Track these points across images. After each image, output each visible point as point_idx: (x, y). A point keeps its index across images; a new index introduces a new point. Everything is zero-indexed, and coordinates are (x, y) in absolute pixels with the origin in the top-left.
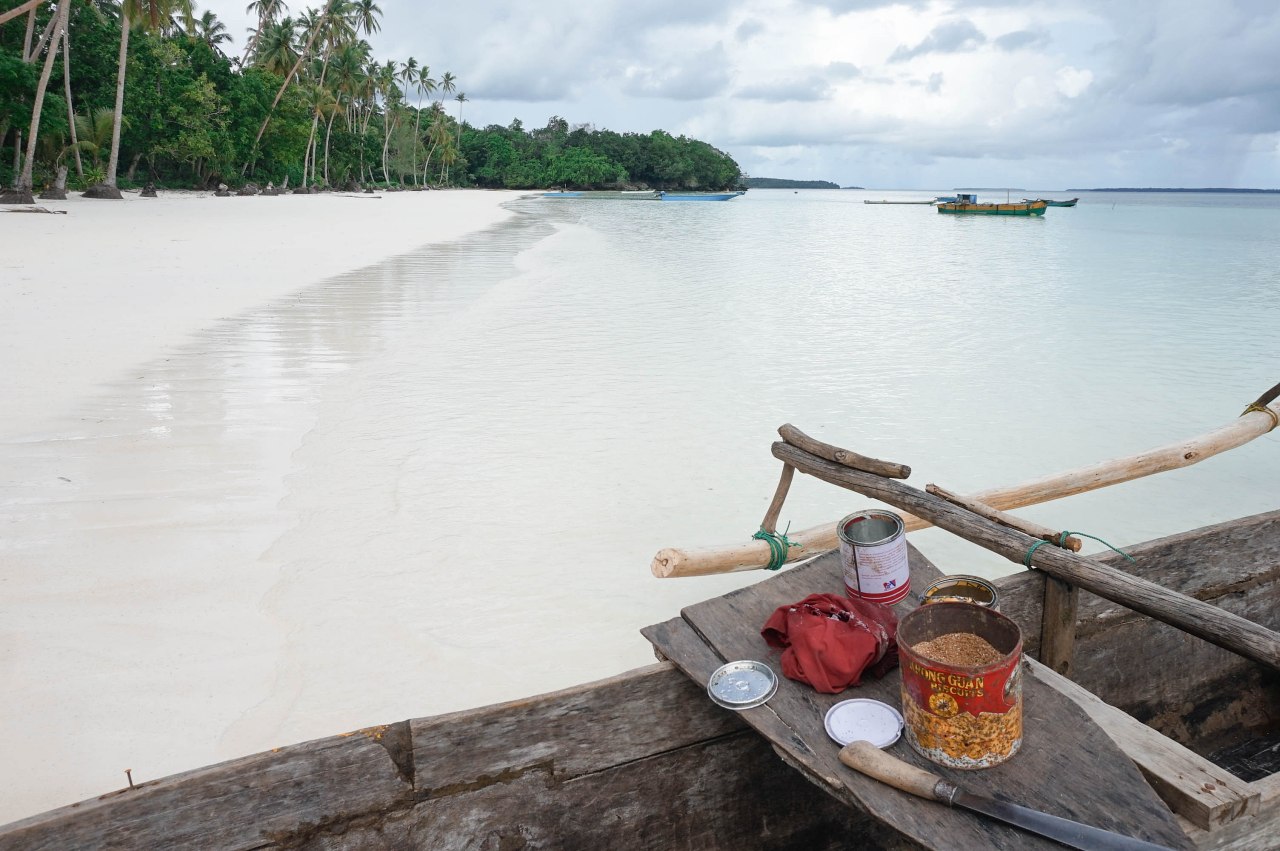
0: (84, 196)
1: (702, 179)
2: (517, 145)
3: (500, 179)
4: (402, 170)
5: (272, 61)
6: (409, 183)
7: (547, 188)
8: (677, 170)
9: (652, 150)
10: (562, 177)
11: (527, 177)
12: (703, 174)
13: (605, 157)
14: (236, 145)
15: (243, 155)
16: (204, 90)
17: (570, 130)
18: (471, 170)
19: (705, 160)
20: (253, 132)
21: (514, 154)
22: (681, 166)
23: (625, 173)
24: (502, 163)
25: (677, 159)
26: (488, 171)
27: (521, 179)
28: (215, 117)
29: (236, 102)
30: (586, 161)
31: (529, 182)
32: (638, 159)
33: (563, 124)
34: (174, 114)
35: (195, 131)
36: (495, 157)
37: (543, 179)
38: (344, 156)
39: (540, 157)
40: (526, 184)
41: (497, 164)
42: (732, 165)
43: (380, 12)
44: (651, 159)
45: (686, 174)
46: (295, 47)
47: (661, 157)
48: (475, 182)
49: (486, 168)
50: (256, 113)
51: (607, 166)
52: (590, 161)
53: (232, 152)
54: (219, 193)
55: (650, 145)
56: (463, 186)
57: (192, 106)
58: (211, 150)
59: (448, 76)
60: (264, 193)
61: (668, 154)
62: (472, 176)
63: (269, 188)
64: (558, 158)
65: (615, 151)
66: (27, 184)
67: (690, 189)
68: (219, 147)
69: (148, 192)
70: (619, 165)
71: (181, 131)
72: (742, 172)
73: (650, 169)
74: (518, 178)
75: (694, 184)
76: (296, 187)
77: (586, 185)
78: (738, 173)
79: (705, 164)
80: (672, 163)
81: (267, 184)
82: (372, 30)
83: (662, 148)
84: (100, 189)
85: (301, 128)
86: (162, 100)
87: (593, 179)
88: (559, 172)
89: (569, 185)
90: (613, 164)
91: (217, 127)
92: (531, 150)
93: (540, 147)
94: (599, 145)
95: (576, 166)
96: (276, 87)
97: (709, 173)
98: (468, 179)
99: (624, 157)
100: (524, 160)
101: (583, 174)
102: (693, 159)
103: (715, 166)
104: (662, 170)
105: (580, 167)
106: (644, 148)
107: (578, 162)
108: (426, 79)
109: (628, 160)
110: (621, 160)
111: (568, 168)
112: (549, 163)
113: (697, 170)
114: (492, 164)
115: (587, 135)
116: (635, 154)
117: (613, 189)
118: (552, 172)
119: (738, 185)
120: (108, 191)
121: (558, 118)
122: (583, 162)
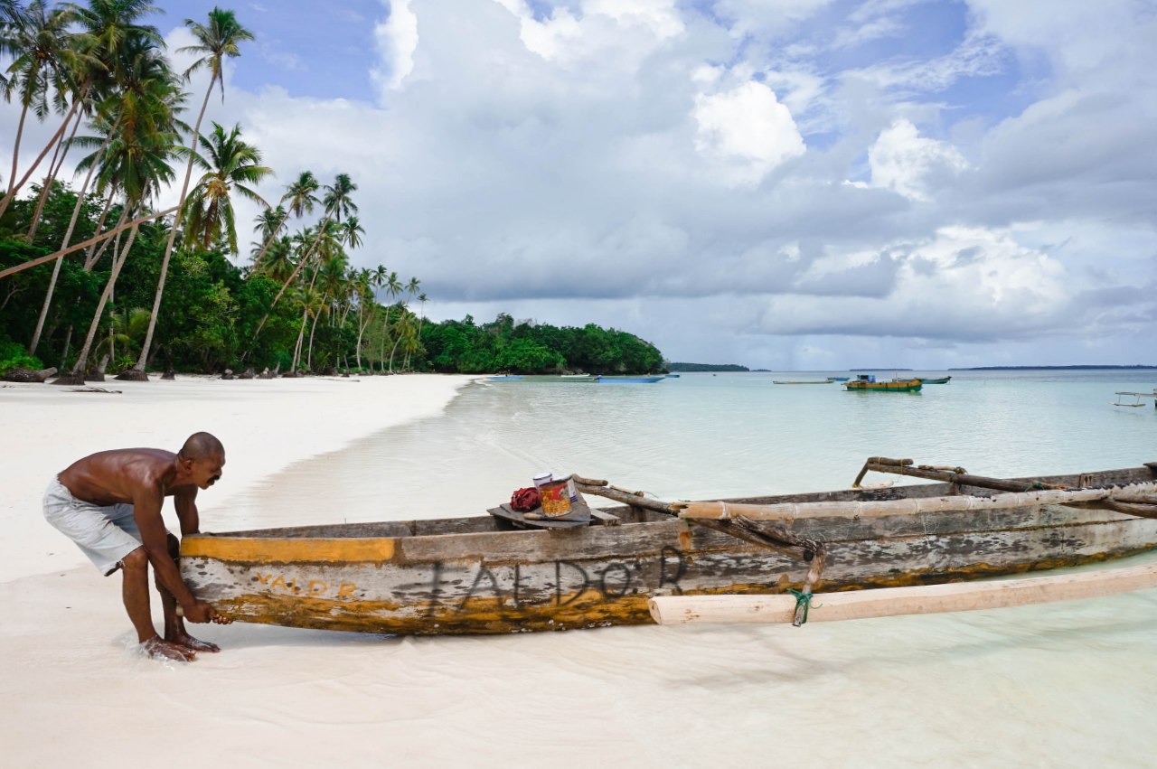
0: (116, 378)
1: (629, 364)
2: (470, 337)
3: (455, 366)
4: (371, 358)
5: (272, 269)
6: (376, 368)
7: (495, 372)
8: (609, 357)
9: (586, 340)
10: (509, 364)
11: (477, 364)
12: (631, 360)
13: (546, 347)
14: (240, 337)
15: (244, 346)
16: (220, 294)
17: (515, 324)
18: (429, 357)
19: (632, 349)
20: (255, 326)
21: (467, 345)
22: (611, 354)
23: (563, 360)
24: (457, 352)
25: (608, 348)
26: (445, 358)
27: (472, 365)
28: (227, 315)
29: (243, 302)
30: (529, 350)
31: (480, 368)
32: (574, 348)
33: (509, 320)
34: (192, 312)
35: (209, 326)
36: (451, 347)
37: (492, 365)
38: (325, 346)
39: (489, 347)
40: (477, 370)
41: (452, 353)
42: (655, 353)
43: (363, 231)
44: (585, 348)
45: (616, 361)
46: (292, 258)
47: (594, 346)
48: (432, 368)
49: (442, 356)
50: (259, 312)
51: (548, 354)
52: (533, 350)
53: (237, 342)
54: (225, 377)
55: (584, 337)
56: (422, 371)
57: (209, 306)
58: (221, 341)
59: (414, 280)
60: (262, 377)
61: (600, 343)
62: (430, 363)
63: (265, 373)
64: (505, 347)
65: (554, 341)
66: (81, 369)
67: (620, 373)
68: (227, 339)
69: (168, 375)
70: (558, 353)
71: (199, 327)
72: (664, 358)
73: (584, 356)
74: (470, 365)
75: (622, 368)
76: (286, 371)
77: (529, 370)
78: (661, 359)
79: (631, 352)
80: (604, 352)
81: (263, 370)
82: (356, 245)
83: (595, 339)
84: (131, 373)
85: (293, 324)
86: (185, 300)
87: (535, 365)
88: (506, 360)
89: (515, 370)
90: (552, 352)
91: (227, 321)
92: (482, 341)
93: (490, 339)
94: (541, 336)
95: (521, 354)
96: (275, 291)
97: (636, 359)
98: (427, 365)
99: (562, 346)
100: (475, 349)
101: (527, 361)
102: (621, 348)
103: (641, 353)
104: (595, 357)
105: (524, 355)
106: (579, 339)
107: (522, 351)
108: (394, 283)
109: (565, 349)
110: (559, 349)
111: (513, 356)
112: (497, 352)
113: (625, 357)
114: (448, 352)
115: (529, 328)
116: (571, 344)
117: (553, 373)
118: (500, 359)
119: (660, 370)
120: (138, 375)
121: (505, 315)
122: (527, 351)
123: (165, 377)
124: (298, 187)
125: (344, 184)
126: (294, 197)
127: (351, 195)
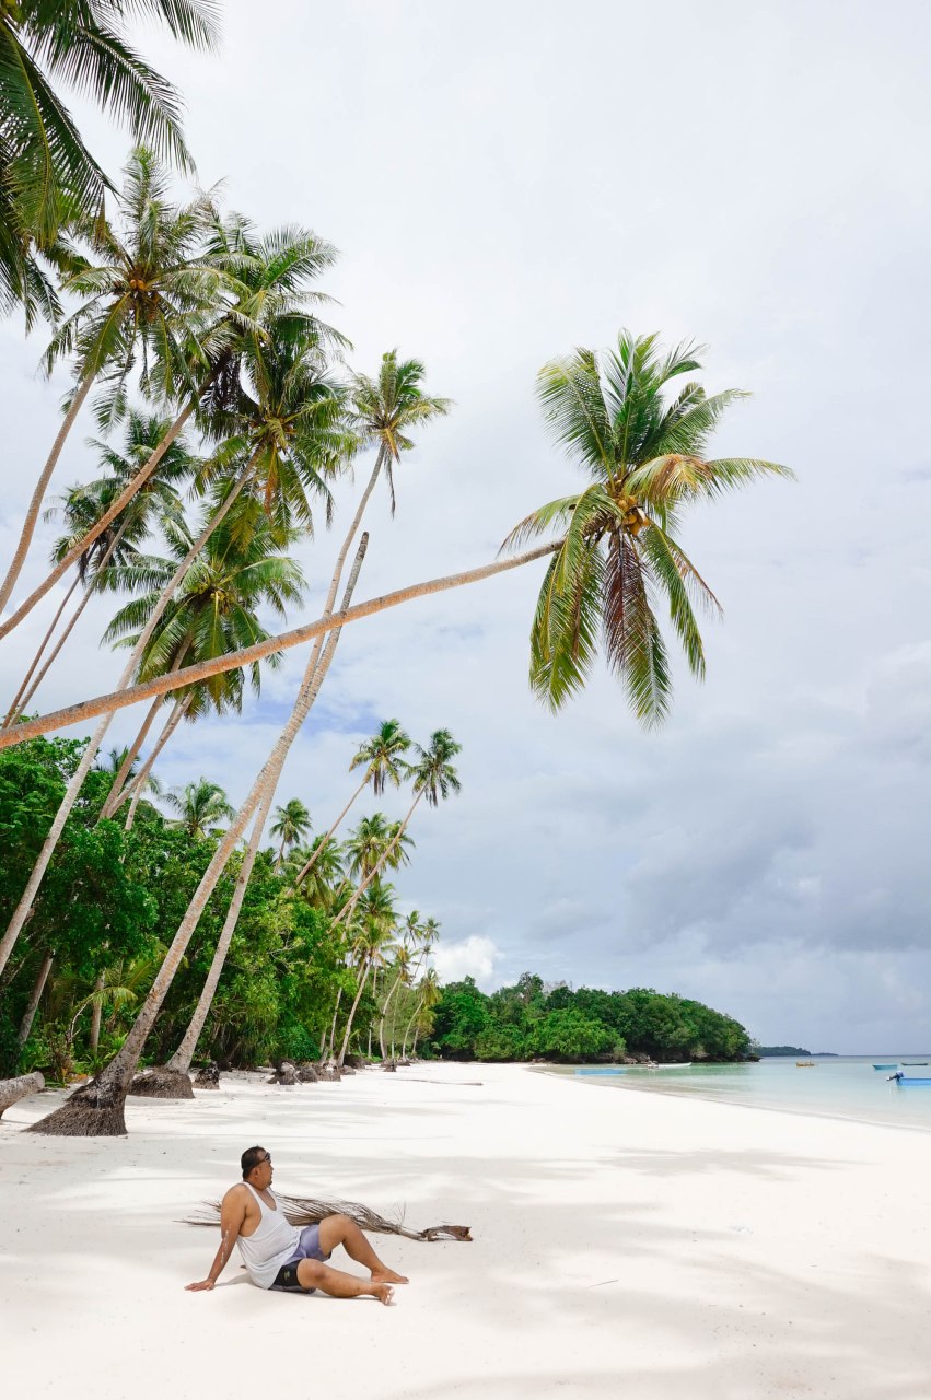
1: (709, 1047)
2: (490, 1006)
7: (528, 1060)
8: (682, 1037)
9: (650, 1012)
10: (548, 1047)
11: (503, 1047)
12: (711, 1041)
13: (599, 1021)
17: (547, 990)
18: (435, 1036)
19: (710, 1024)
21: (487, 1019)
22: (686, 1031)
23: (621, 1040)
24: (474, 1028)
25: (681, 1022)
26: (456, 1039)
27: (496, 1049)
30: (577, 1027)
31: (506, 1053)
32: (635, 1023)
33: (537, 982)
36: (465, 1021)
37: (523, 1049)
39: (517, 1022)
40: (503, 1056)
41: (466, 1031)
42: (738, 1029)
44: (650, 1023)
45: (692, 1042)
47: (662, 1020)
48: (437, 1052)
49: (452, 1035)
51: (603, 1032)
52: (583, 1027)
55: (646, 1006)
56: (426, 1058)
61: (670, 1016)
62: (436, 1045)
64: (540, 1023)
65: (607, 1013)
67: (695, 1060)
70: (614, 1031)
72: (751, 1037)
73: (650, 1035)
74: (493, 1048)
75: (701, 1053)
77: (576, 1057)
78: (747, 1040)
79: (710, 1028)
80: (675, 1029)
83: (662, 1009)
87: (586, 1049)
88: (543, 1042)
89: (555, 1057)
90: (607, 1029)
92: (508, 1012)
93: (518, 1009)
94: (588, 1006)
95: (565, 1032)
97: (718, 1039)
98: (431, 1048)
99: (618, 1021)
100: (498, 1025)
101: (574, 1043)
102: (695, 1023)
103: (723, 1030)
104: (665, 1037)
105: (570, 1034)
106: (640, 1010)
107: (567, 1027)
109: (623, 1024)
110: (615, 1025)
111: (555, 1034)
112: (529, 1029)
113: (702, 1036)
114: (460, 1030)
115: (571, 994)
116: (630, 1017)
117: (609, 1061)
118: (533, 1039)
119: (745, 1055)
121: (531, 975)
122: (574, 1027)
126: (371, 762)
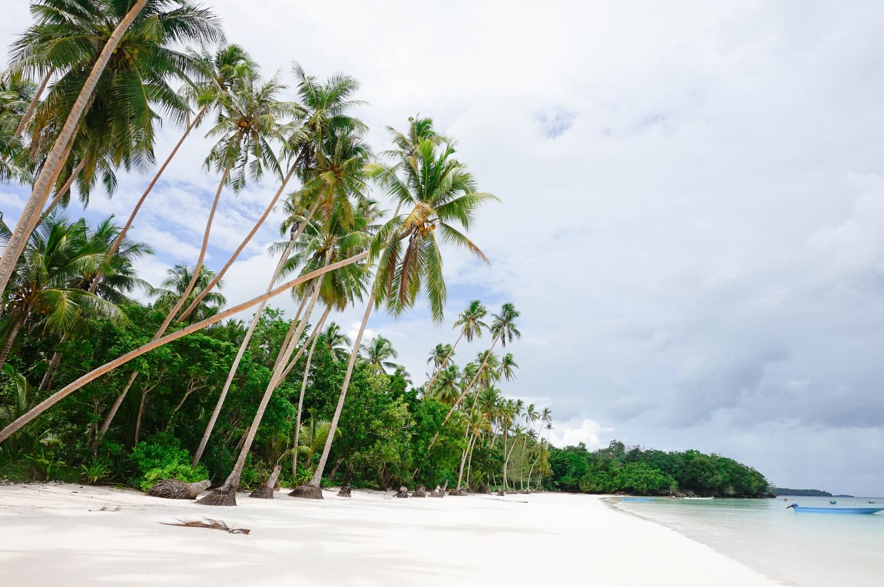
0: (291, 495)
1: (737, 488)
2: (589, 460)
3: (578, 486)
4: (514, 478)
5: (440, 395)
6: (516, 487)
7: (614, 493)
8: (717, 481)
9: (695, 465)
10: (626, 485)
11: (598, 485)
12: (738, 484)
13: (659, 470)
14: (414, 454)
15: (417, 463)
16: (399, 410)
17: (626, 451)
18: (556, 478)
19: (738, 473)
20: (428, 443)
21: (587, 468)
22: (720, 477)
23: (675, 482)
24: (580, 473)
25: (716, 472)
26: (569, 479)
27: (593, 486)
28: (405, 430)
29: (419, 419)
30: (644, 473)
31: (600, 488)
32: (684, 471)
33: (621, 446)
34: (373, 427)
35: (387, 441)
36: (574, 469)
37: (610, 486)
38: (480, 466)
39: (607, 470)
40: (598, 490)
41: (575, 475)
42: (760, 477)
44: (694, 471)
45: (725, 484)
46: (457, 384)
47: (703, 470)
48: (558, 487)
49: (566, 477)
50: (432, 430)
51: (662, 477)
52: (648, 473)
53: (411, 459)
54: (400, 494)
55: (692, 461)
56: (550, 490)
57: (388, 421)
58: (397, 456)
59: (546, 411)
60: (433, 495)
61: (708, 468)
62: (557, 483)
63: (437, 491)
64: (621, 471)
65: (665, 465)
66: (234, 484)
67: (729, 496)
68: (402, 454)
69: (345, 492)
70: (670, 476)
71: (378, 441)
72: (769, 482)
73: (695, 479)
74: (592, 485)
75: (731, 492)
76: (452, 490)
77: (644, 491)
78: (766, 484)
79: (738, 476)
80: (712, 476)
81: (435, 488)
82: (510, 378)
83: (702, 463)
84: (305, 488)
85: (459, 443)
86: (367, 415)
87: (650, 487)
88: (623, 482)
89: (631, 491)
90: (665, 475)
91: (405, 437)
92: (600, 464)
93: (607, 462)
94: (653, 461)
95: (637, 477)
96: (444, 412)
97: (743, 483)
98: (553, 484)
99: (673, 470)
100: (595, 472)
101: (642, 483)
102: (727, 472)
103: (747, 477)
104: (705, 480)
105: (640, 478)
106: (687, 464)
107: (638, 473)
108: (532, 413)
109: (676, 472)
110: (671, 473)
111: (630, 477)
112: (614, 474)
113: (732, 481)
114: (571, 474)
115: (641, 453)
116: (681, 468)
117: (667, 495)
118: (617, 481)
119: (766, 494)
120: (312, 491)
121: (617, 442)
122: (642, 474)
123: (341, 494)
124: (468, 314)
125: (509, 313)
126: (464, 324)
127: (515, 321)
